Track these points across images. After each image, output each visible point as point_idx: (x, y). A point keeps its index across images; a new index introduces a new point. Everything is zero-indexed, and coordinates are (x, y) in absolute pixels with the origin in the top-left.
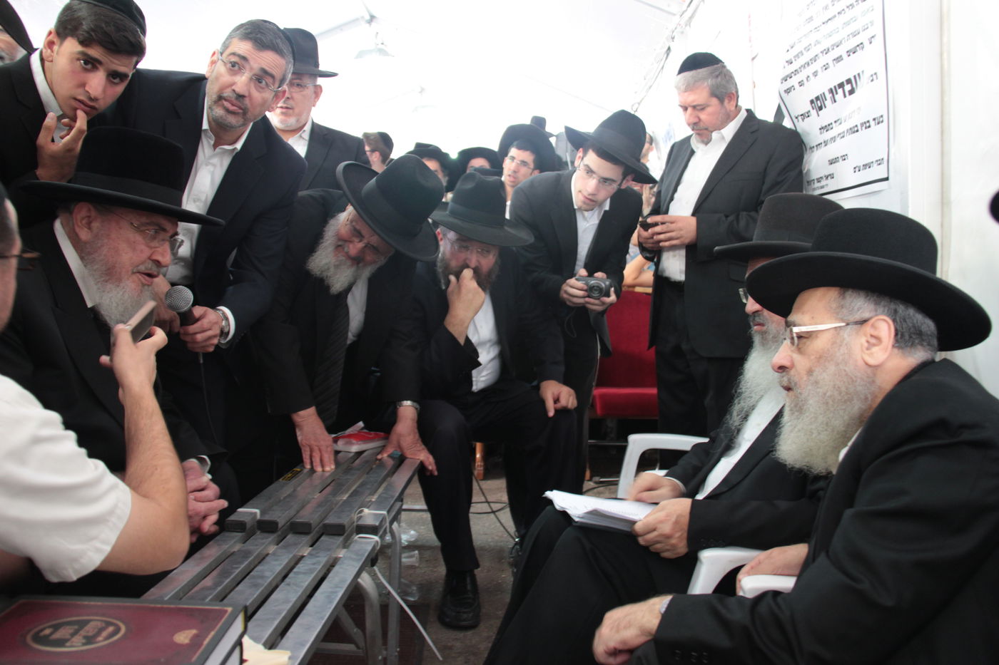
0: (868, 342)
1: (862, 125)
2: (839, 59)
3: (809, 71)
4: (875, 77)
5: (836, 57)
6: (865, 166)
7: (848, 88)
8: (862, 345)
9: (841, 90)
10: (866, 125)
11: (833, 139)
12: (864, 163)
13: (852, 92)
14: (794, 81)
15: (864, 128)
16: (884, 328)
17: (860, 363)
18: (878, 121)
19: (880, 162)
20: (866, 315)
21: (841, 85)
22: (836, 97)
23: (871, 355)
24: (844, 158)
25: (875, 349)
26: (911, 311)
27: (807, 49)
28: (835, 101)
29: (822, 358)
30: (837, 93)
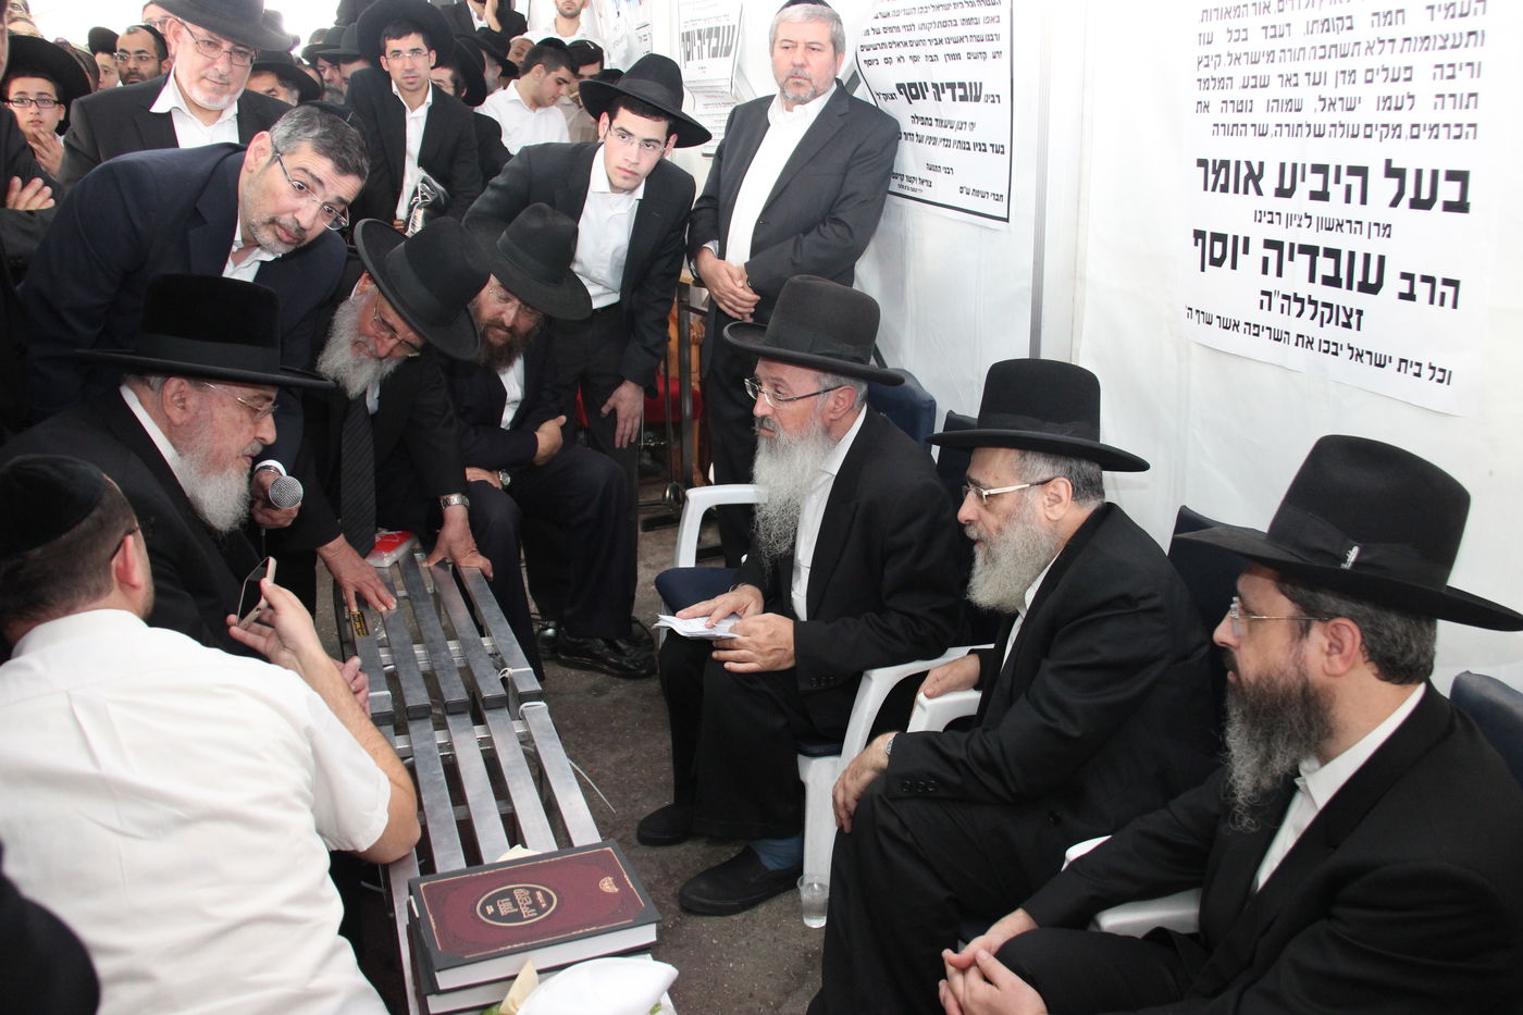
0: (1049, 499)
1: (975, 145)
2: (956, 57)
3: (907, 52)
4: (996, 99)
5: (951, 52)
6: (976, 193)
7: (960, 92)
8: (1044, 504)
9: (950, 90)
10: (982, 147)
11: (933, 140)
12: (977, 189)
13: (963, 98)
14: (880, 54)
15: (977, 149)
16: (1063, 487)
17: (1044, 519)
18: (998, 150)
19: (998, 198)
20: (1046, 476)
21: (951, 86)
22: (942, 96)
23: (1052, 512)
24: (949, 171)
25: (1056, 507)
26: (1084, 465)
27: (910, 28)
28: (940, 100)
29: (1009, 516)
30: (944, 92)
